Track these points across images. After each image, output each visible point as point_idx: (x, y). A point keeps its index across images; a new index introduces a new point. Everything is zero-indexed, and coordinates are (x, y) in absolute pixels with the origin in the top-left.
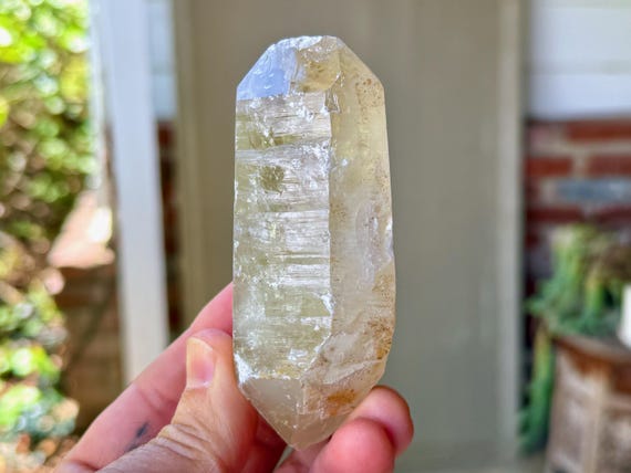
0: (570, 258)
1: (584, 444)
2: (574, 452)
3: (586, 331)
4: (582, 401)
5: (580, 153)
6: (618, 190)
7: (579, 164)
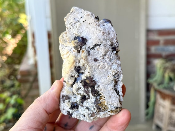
0: (160, 68)
1: (164, 118)
2: (161, 120)
3: (165, 88)
4: (164, 107)
5: (162, 39)
6: (172, 49)
7: (162, 42)
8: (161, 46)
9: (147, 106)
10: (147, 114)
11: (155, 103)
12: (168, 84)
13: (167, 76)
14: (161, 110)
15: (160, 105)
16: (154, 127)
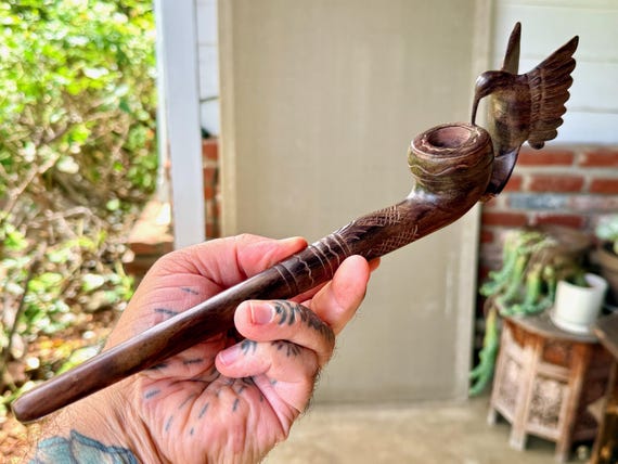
0: (519, 255)
1: (519, 399)
2: (512, 402)
3: (529, 314)
4: (520, 366)
5: (527, 172)
6: (555, 202)
7: (527, 181)
8: (525, 193)
9: (476, 361)
10: (474, 382)
11: (496, 353)
12: (536, 303)
13: (533, 279)
14: (513, 373)
15: (510, 358)
16: (491, 419)
